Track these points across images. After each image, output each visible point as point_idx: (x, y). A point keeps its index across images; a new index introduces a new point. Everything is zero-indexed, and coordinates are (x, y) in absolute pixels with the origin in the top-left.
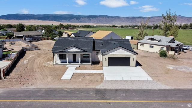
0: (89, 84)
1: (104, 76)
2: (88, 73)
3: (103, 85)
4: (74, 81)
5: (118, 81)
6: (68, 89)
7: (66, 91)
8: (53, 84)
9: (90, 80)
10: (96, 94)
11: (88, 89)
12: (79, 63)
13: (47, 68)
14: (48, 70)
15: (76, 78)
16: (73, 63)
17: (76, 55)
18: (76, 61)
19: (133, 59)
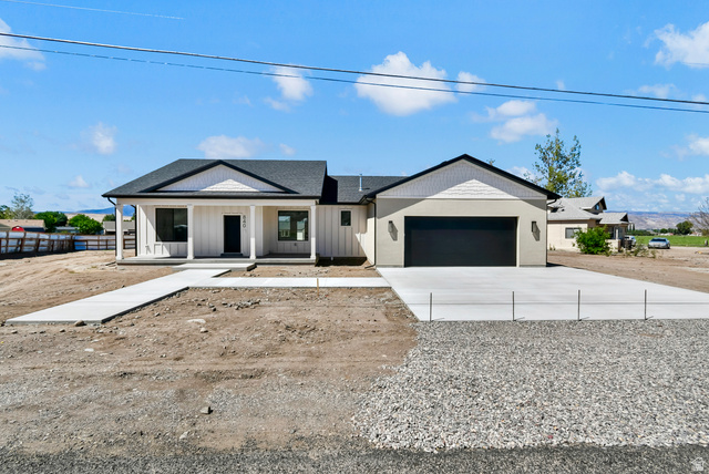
2: (287, 289)
9: (289, 322)
12: (254, 256)
17: (242, 220)
18: (238, 249)
19: (534, 223)
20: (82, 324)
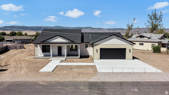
0: (78, 77)
1: (97, 68)
2: (76, 66)
3: (98, 77)
4: (57, 73)
5: (117, 73)
6: (45, 82)
7: (42, 85)
8: (26, 77)
9: (79, 72)
10: (90, 88)
11: (76, 82)
12: (65, 57)
13: (26, 61)
14: (26, 63)
15: (59, 70)
16: (58, 56)
17: (62, 47)
18: (61, 54)
19: (130, 50)
20: (50, 72)
